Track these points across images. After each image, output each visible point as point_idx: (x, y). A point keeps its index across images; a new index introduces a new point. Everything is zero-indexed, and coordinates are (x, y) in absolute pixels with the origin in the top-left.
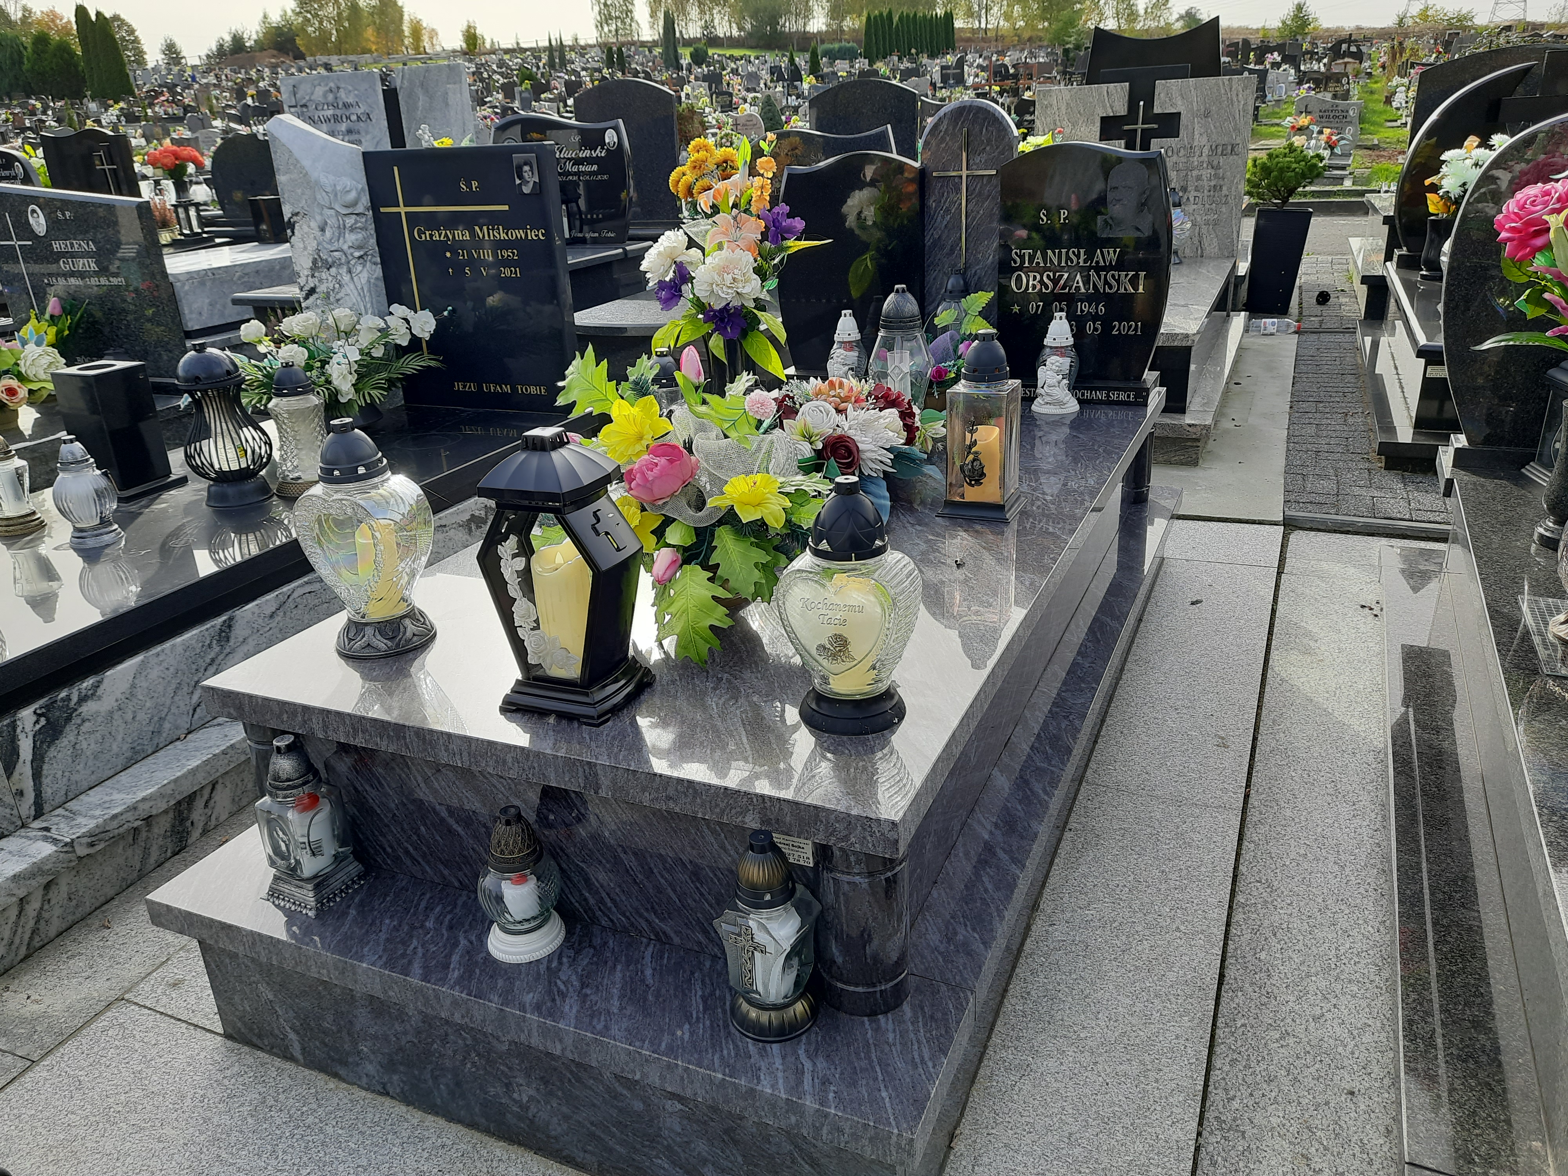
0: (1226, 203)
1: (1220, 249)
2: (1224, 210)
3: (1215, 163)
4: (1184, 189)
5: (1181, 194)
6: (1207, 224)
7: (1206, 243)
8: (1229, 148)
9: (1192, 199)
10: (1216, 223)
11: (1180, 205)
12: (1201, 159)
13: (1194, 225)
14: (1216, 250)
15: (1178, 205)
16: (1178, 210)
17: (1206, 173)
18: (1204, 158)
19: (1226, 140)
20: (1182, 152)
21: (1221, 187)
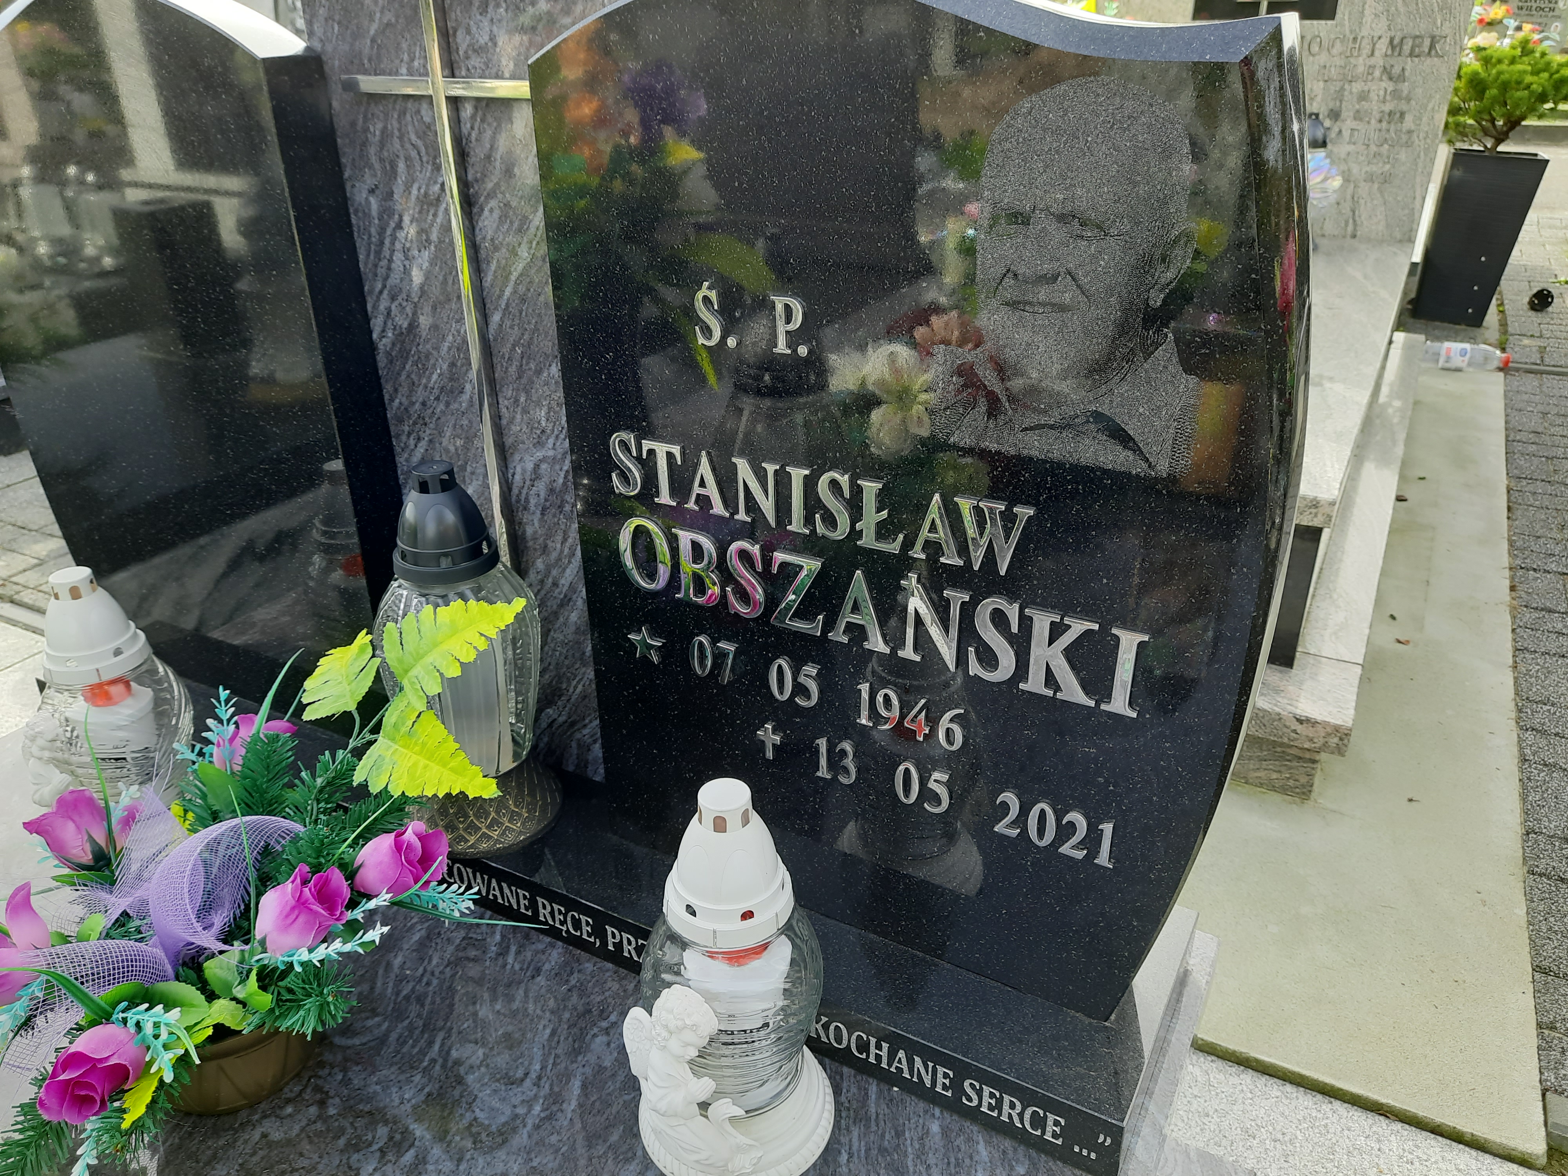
0: (1408, 145)
1: (1388, 226)
2: (1403, 156)
3: (1396, 70)
4: (1335, 115)
5: (1327, 123)
6: (1370, 178)
7: (1363, 214)
8: (1427, 42)
9: (1346, 134)
10: (1386, 179)
11: (1324, 144)
12: (1372, 61)
13: (1347, 180)
14: (1381, 227)
15: (1320, 144)
16: (1321, 153)
17: (1380, 87)
18: (1378, 60)
19: (1423, 27)
20: (1338, 48)
21: (1402, 114)
